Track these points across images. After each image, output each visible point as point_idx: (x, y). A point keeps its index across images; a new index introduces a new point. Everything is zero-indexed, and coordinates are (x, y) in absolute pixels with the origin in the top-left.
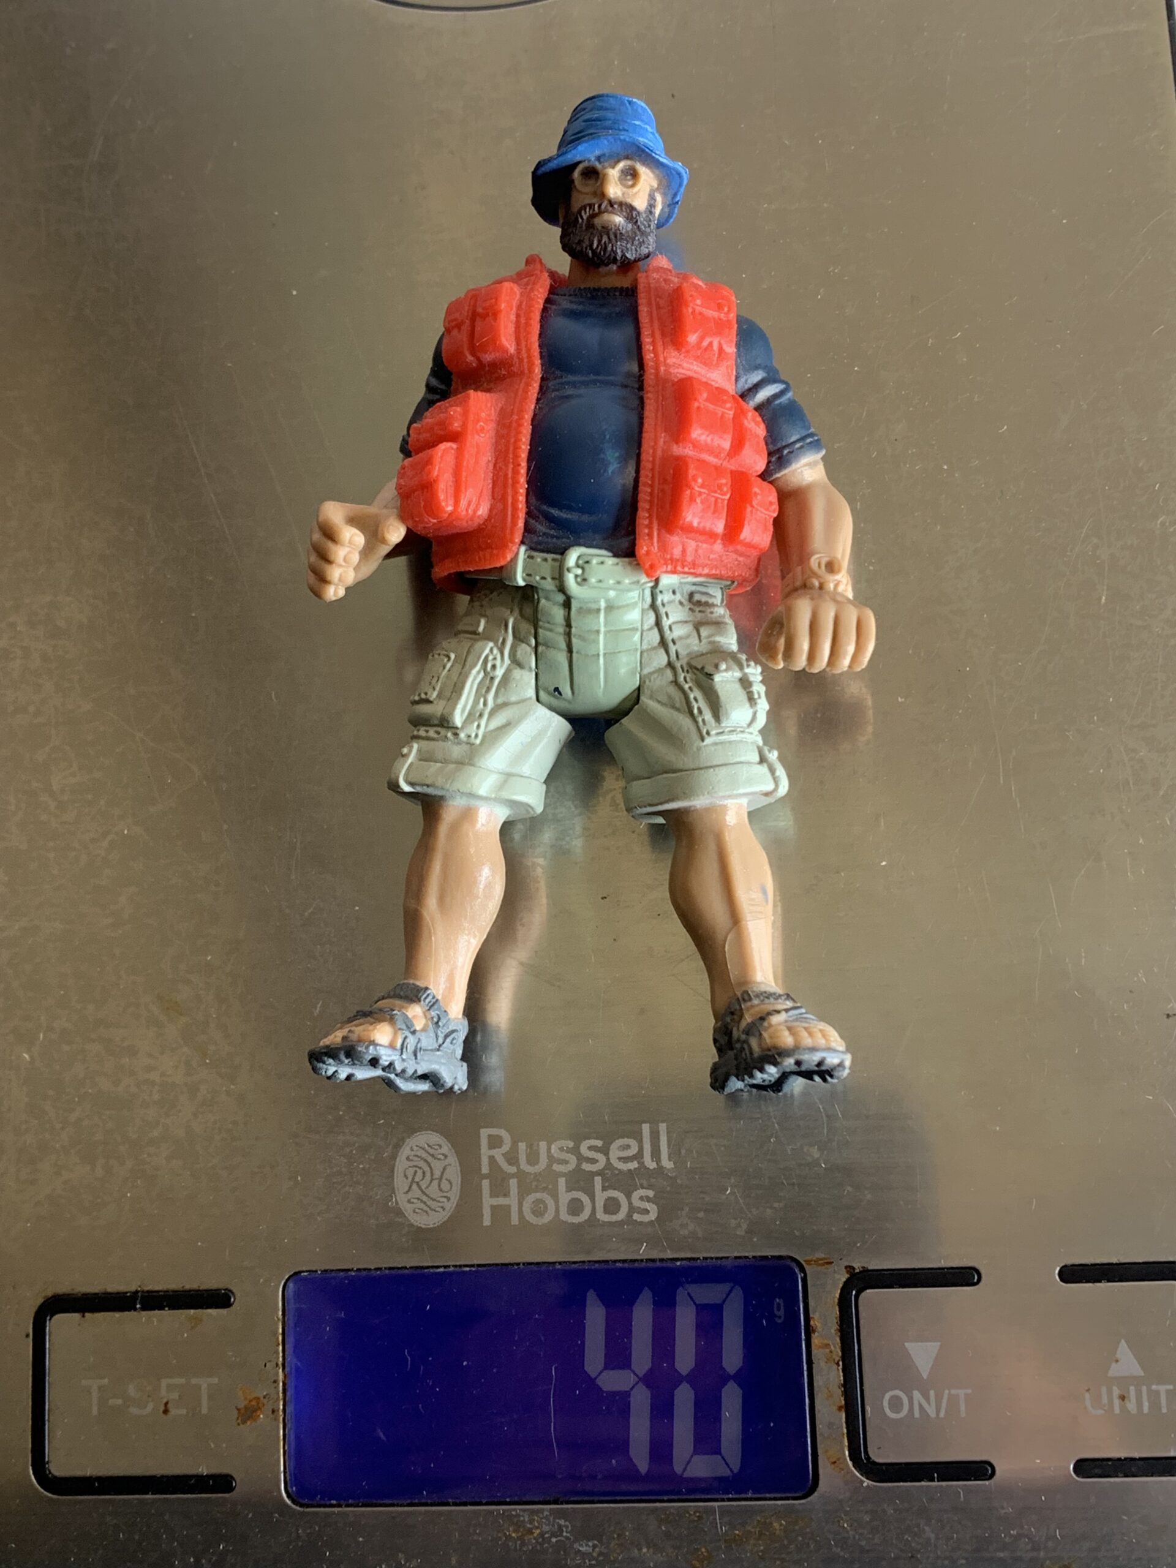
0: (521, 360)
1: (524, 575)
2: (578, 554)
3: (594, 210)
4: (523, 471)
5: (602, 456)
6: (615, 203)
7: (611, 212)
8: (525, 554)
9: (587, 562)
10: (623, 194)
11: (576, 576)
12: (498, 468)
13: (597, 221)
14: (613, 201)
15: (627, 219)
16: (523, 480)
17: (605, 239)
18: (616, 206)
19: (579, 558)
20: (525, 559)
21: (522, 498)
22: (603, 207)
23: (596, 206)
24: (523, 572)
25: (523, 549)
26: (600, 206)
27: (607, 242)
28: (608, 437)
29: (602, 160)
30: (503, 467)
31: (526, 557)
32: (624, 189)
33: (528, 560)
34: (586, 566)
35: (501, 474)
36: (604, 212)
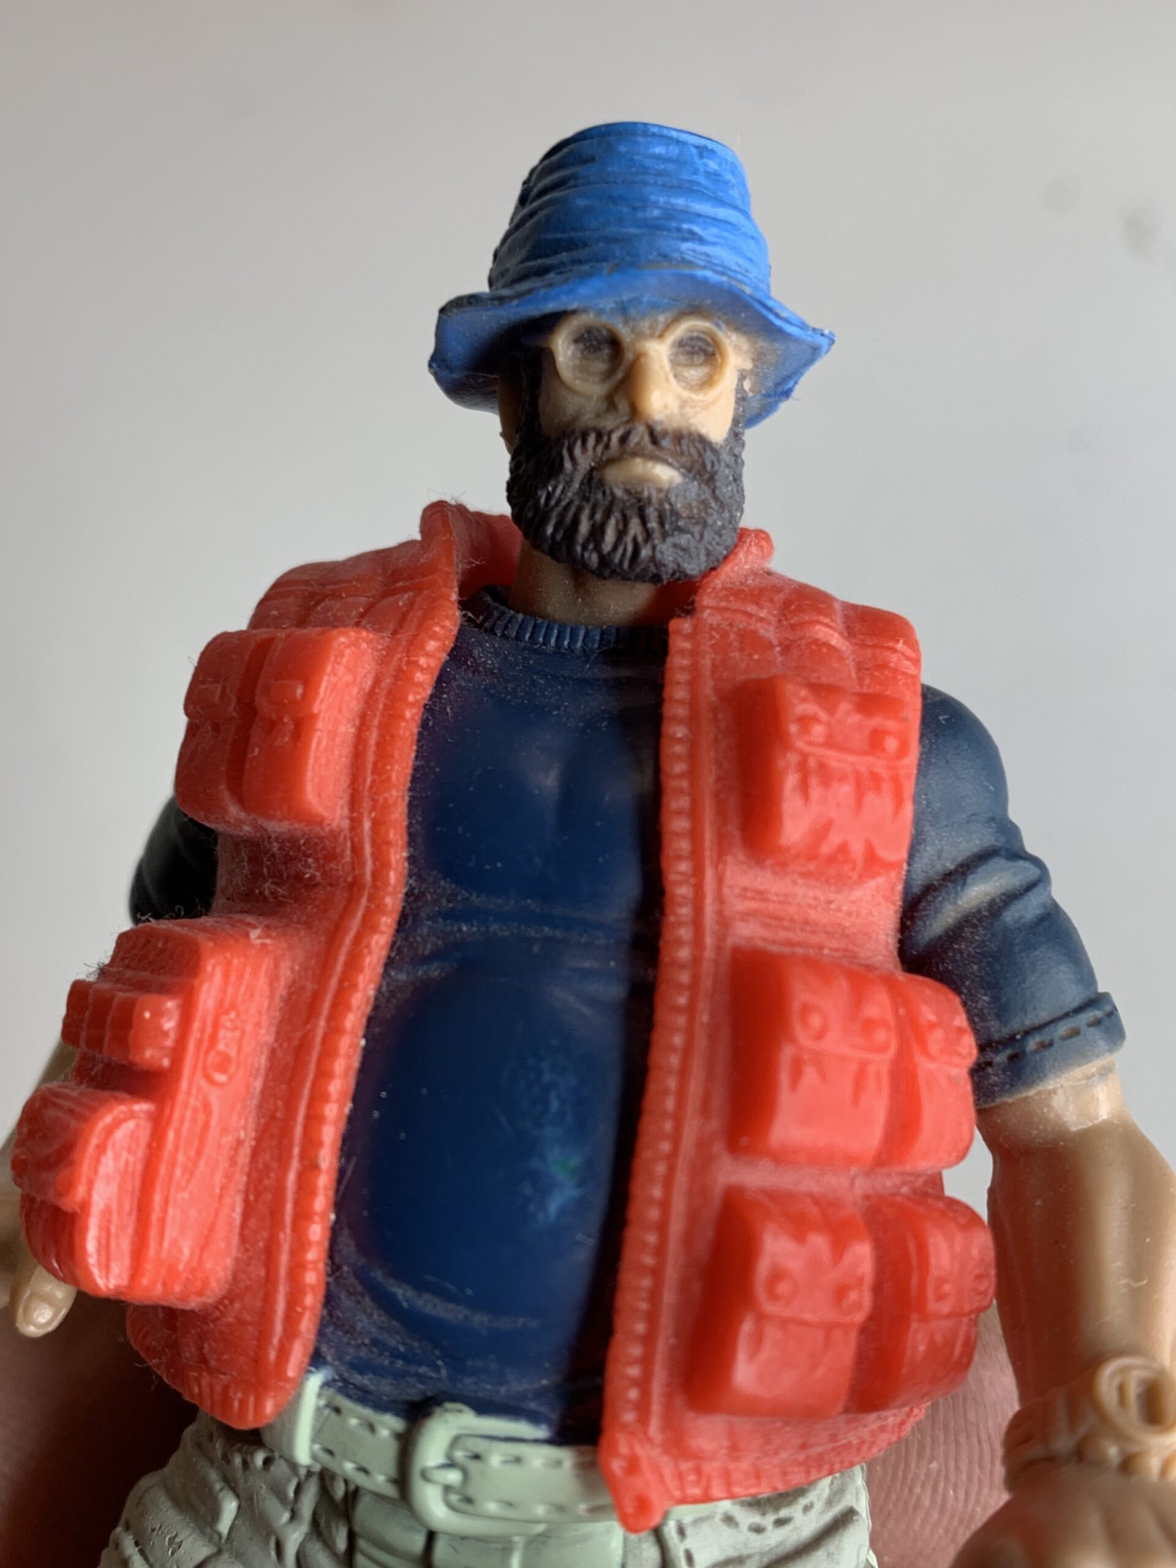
0: (357, 850)
1: (317, 1447)
2: (454, 1432)
3: (607, 446)
4: (325, 1182)
5: (534, 1163)
6: (665, 433)
7: (653, 458)
8: (320, 1395)
9: (477, 1457)
10: (683, 404)
11: (447, 1489)
12: (261, 1166)
13: (614, 476)
14: (659, 428)
15: (689, 470)
16: (322, 1202)
17: (635, 527)
18: (665, 443)
19: (455, 1442)
20: (318, 1410)
21: (315, 1255)
22: (634, 439)
23: (615, 438)
24: (314, 1440)
25: (314, 1382)
26: (623, 440)
27: (640, 539)
28: (555, 1105)
29: (633, 312)
30: (275, 1165)
31: (322, 1402)
32: (686, 394)
33: (327, 1412)
34: (473, 1466)
35: (266, 1182)
36: (634, 454)
